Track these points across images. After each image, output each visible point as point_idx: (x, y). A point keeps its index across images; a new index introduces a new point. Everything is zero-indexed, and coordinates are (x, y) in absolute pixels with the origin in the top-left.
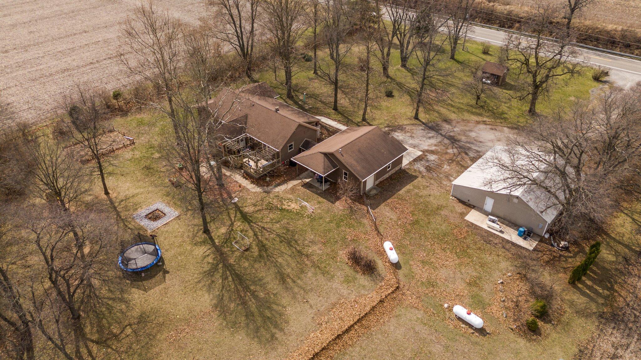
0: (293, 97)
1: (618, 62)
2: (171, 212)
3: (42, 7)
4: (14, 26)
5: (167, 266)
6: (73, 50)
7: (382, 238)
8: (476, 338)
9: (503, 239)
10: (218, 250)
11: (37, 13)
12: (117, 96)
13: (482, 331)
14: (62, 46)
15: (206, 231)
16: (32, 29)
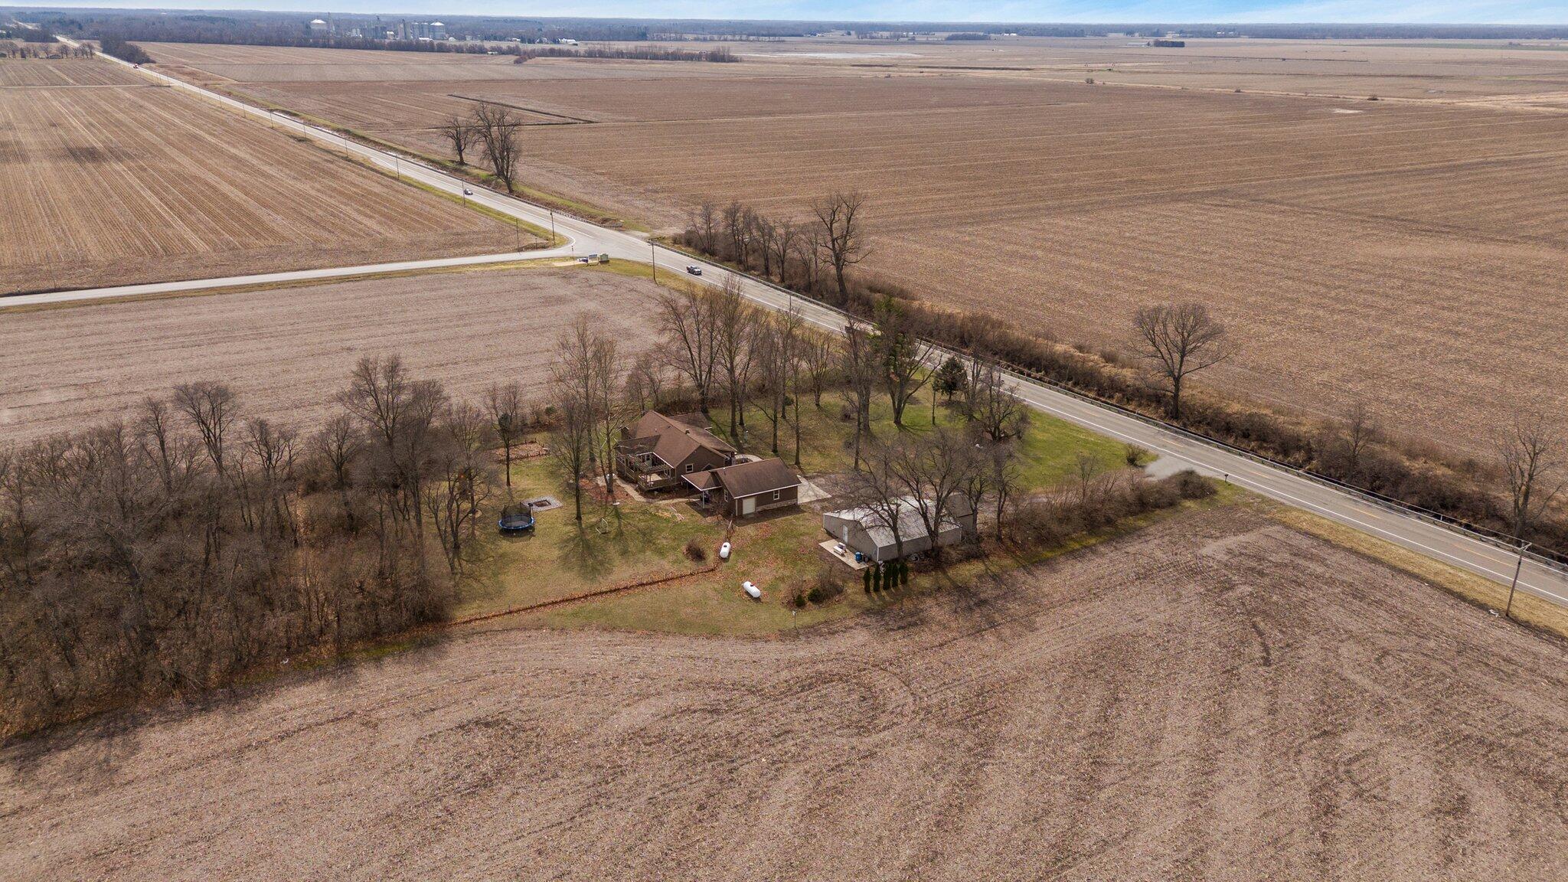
0: (737, 435)
1: (1192, 449)
2: (555, 503)
3: (510, 319)
4: (472, 337)
5: (535, 533)
6: (527, 368)
7: (728, 539)
8: (753, 605)
9: (844, 563)
10: (583, 532)
11: (502, 325)
12: (549, 411)
13: (757, 600)
14: (518, 364)
15: (579, 518)
16: (491, 342)
